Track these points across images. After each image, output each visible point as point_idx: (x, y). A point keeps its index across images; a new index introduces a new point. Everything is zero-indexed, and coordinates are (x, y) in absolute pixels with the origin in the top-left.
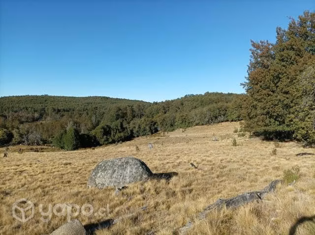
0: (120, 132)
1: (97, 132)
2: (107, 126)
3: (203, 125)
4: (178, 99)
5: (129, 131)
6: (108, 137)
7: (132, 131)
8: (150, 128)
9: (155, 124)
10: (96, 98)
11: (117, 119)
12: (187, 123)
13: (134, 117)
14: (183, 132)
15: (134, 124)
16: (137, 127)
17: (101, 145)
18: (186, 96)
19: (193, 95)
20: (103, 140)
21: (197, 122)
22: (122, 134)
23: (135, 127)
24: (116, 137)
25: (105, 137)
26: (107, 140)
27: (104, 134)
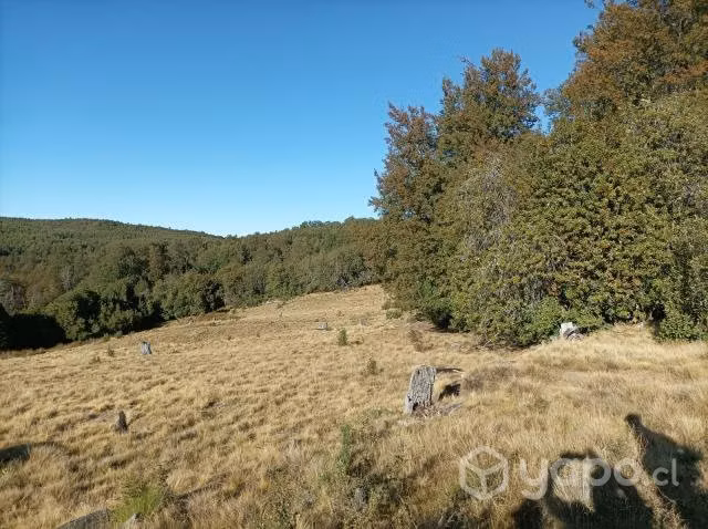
0: (124, 308)
1: (61, 309)
2: (91, 293)
3: (326, 290)
4: (287, 230)
5: (149, 307)
6: (91, 321)
7: (156, 306)
8: (204, 297)
9: (217, 287)
10: (87, 222)
11: (122, 275)
12: (292, 287)
13: (166, 270)
14: (279, 307)
15: (164, 288)
16: (170, 296)
17: (67, 341)
18: (304, 225)
19: (320, 224)
20: (75, 328)
21: (314, 284)
22: (129, 314)
23: (165, 297)
24: (113, 320)
25: (81, 320)
26: (88, 327)
27: (79, 314)
